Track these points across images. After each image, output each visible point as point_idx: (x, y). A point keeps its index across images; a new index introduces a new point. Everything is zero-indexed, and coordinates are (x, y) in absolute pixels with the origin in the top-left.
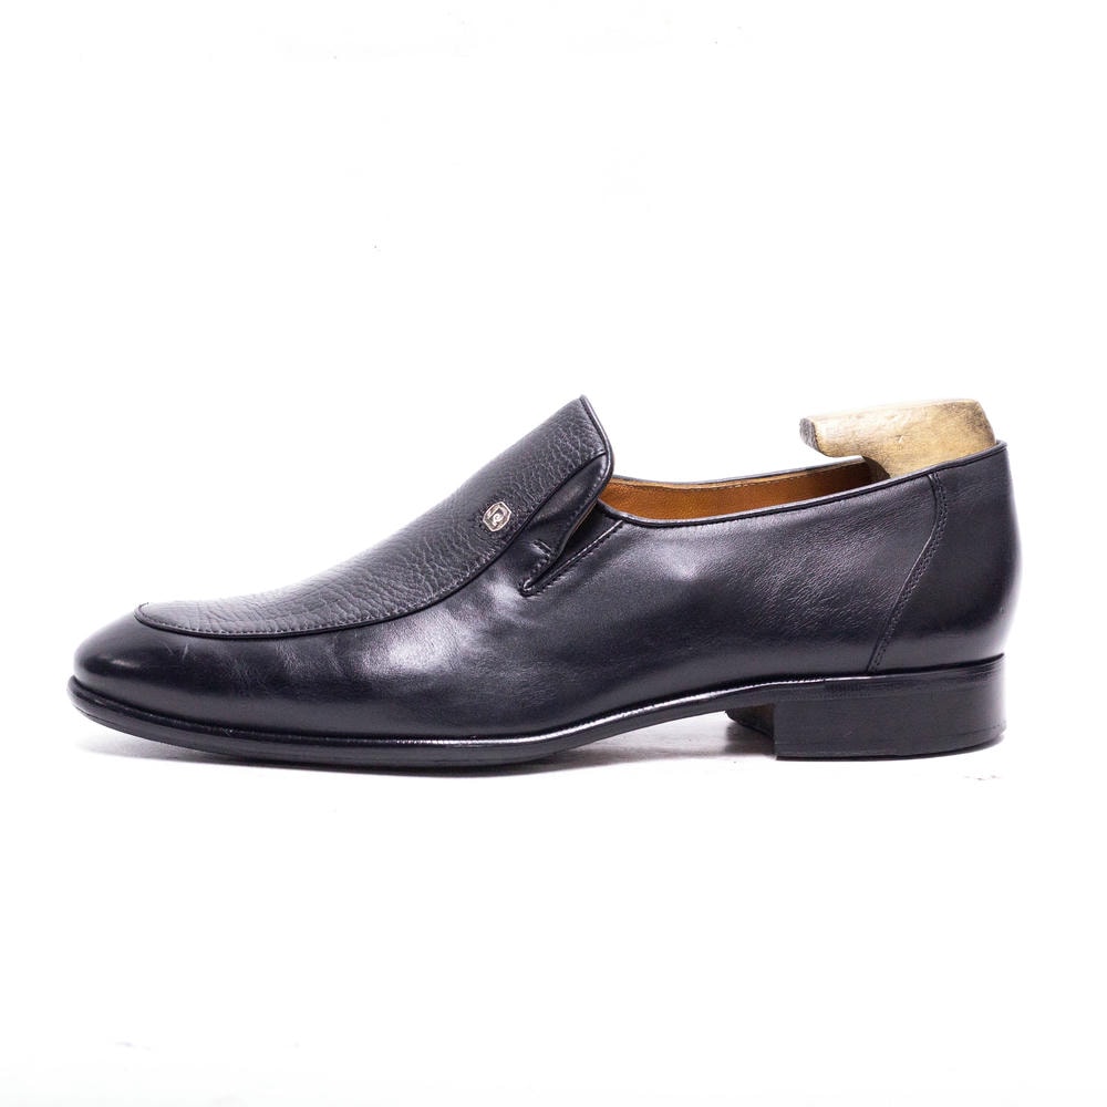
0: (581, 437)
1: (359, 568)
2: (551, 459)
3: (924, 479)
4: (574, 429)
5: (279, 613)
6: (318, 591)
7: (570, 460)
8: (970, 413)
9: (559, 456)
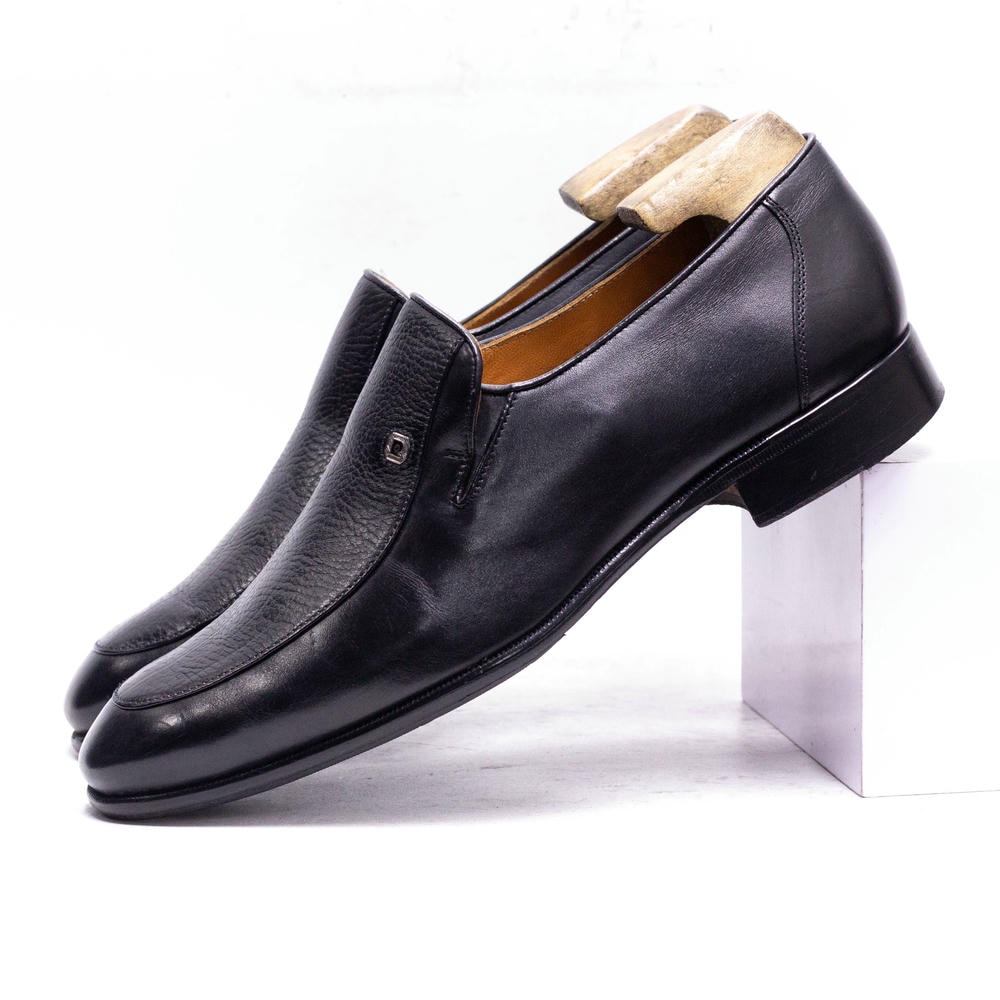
0: (434, 336)
1: (295, 558)
2: (417, 371)
3: (761, 209)
4: (423, 331)
5: (247, 638)
6: (271, 597)
7: (435, 364)
8: (768, 124)
9: (422, 365)
